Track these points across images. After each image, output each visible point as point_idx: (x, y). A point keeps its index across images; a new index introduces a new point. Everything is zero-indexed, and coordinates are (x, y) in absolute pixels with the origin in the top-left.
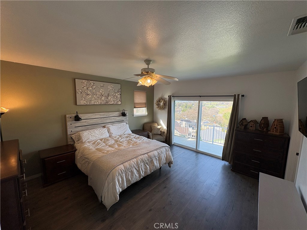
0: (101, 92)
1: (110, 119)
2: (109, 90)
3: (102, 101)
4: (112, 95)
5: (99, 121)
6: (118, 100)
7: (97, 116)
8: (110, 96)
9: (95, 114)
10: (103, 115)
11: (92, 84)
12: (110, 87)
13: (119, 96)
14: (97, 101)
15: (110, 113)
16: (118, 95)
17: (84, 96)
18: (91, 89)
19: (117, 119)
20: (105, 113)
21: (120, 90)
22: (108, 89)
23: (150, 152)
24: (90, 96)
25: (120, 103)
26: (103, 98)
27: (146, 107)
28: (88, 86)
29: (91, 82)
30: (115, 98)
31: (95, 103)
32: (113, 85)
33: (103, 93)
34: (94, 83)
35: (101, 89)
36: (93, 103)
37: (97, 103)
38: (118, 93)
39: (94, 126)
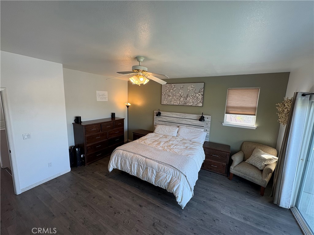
0: (180, 93)
1: (186, 120)
2: (188, 91)
3: (180, 102)
4: (192, 96)
5: (175, 120)
6: (199, 102)
7: (174, 115)
8: (189, 97)
9: (172, 113)
10: (180, 115)
11: (173, 86)
12: (190, 87)
13: (200, 97)
14: (176, 102)
15: (187, 115)
16: (199, 95)
17: (166, 97)
18: (172, 91)
19: (194, 122)
20: (182, 114)
21: (203, 90)
22: (188, 89)
23: (150, 159)
24: (171, 97)
25: (201, 105)
26: (182, 99)
27: (255, 115)
28: (170, 89)
29: (172, 85)
30: (195, 99)
31: (174, 104)
32: (193, 85)
33: (183, 94)
34: (175, 86)
35: (181, 91)
36: (172, 104)
37: (176, 103)
38: (200, 94)
39: (171, 123)
